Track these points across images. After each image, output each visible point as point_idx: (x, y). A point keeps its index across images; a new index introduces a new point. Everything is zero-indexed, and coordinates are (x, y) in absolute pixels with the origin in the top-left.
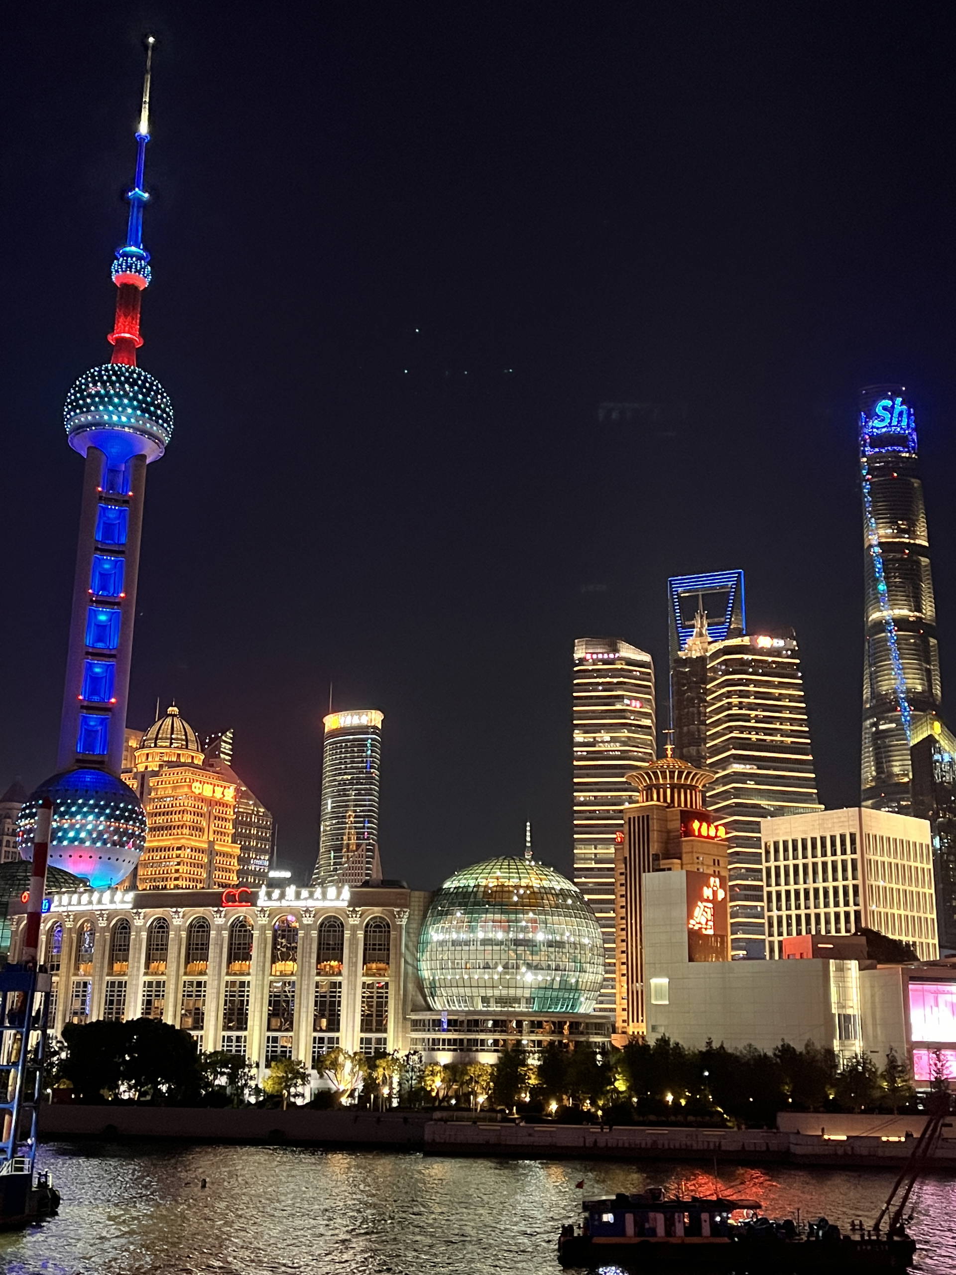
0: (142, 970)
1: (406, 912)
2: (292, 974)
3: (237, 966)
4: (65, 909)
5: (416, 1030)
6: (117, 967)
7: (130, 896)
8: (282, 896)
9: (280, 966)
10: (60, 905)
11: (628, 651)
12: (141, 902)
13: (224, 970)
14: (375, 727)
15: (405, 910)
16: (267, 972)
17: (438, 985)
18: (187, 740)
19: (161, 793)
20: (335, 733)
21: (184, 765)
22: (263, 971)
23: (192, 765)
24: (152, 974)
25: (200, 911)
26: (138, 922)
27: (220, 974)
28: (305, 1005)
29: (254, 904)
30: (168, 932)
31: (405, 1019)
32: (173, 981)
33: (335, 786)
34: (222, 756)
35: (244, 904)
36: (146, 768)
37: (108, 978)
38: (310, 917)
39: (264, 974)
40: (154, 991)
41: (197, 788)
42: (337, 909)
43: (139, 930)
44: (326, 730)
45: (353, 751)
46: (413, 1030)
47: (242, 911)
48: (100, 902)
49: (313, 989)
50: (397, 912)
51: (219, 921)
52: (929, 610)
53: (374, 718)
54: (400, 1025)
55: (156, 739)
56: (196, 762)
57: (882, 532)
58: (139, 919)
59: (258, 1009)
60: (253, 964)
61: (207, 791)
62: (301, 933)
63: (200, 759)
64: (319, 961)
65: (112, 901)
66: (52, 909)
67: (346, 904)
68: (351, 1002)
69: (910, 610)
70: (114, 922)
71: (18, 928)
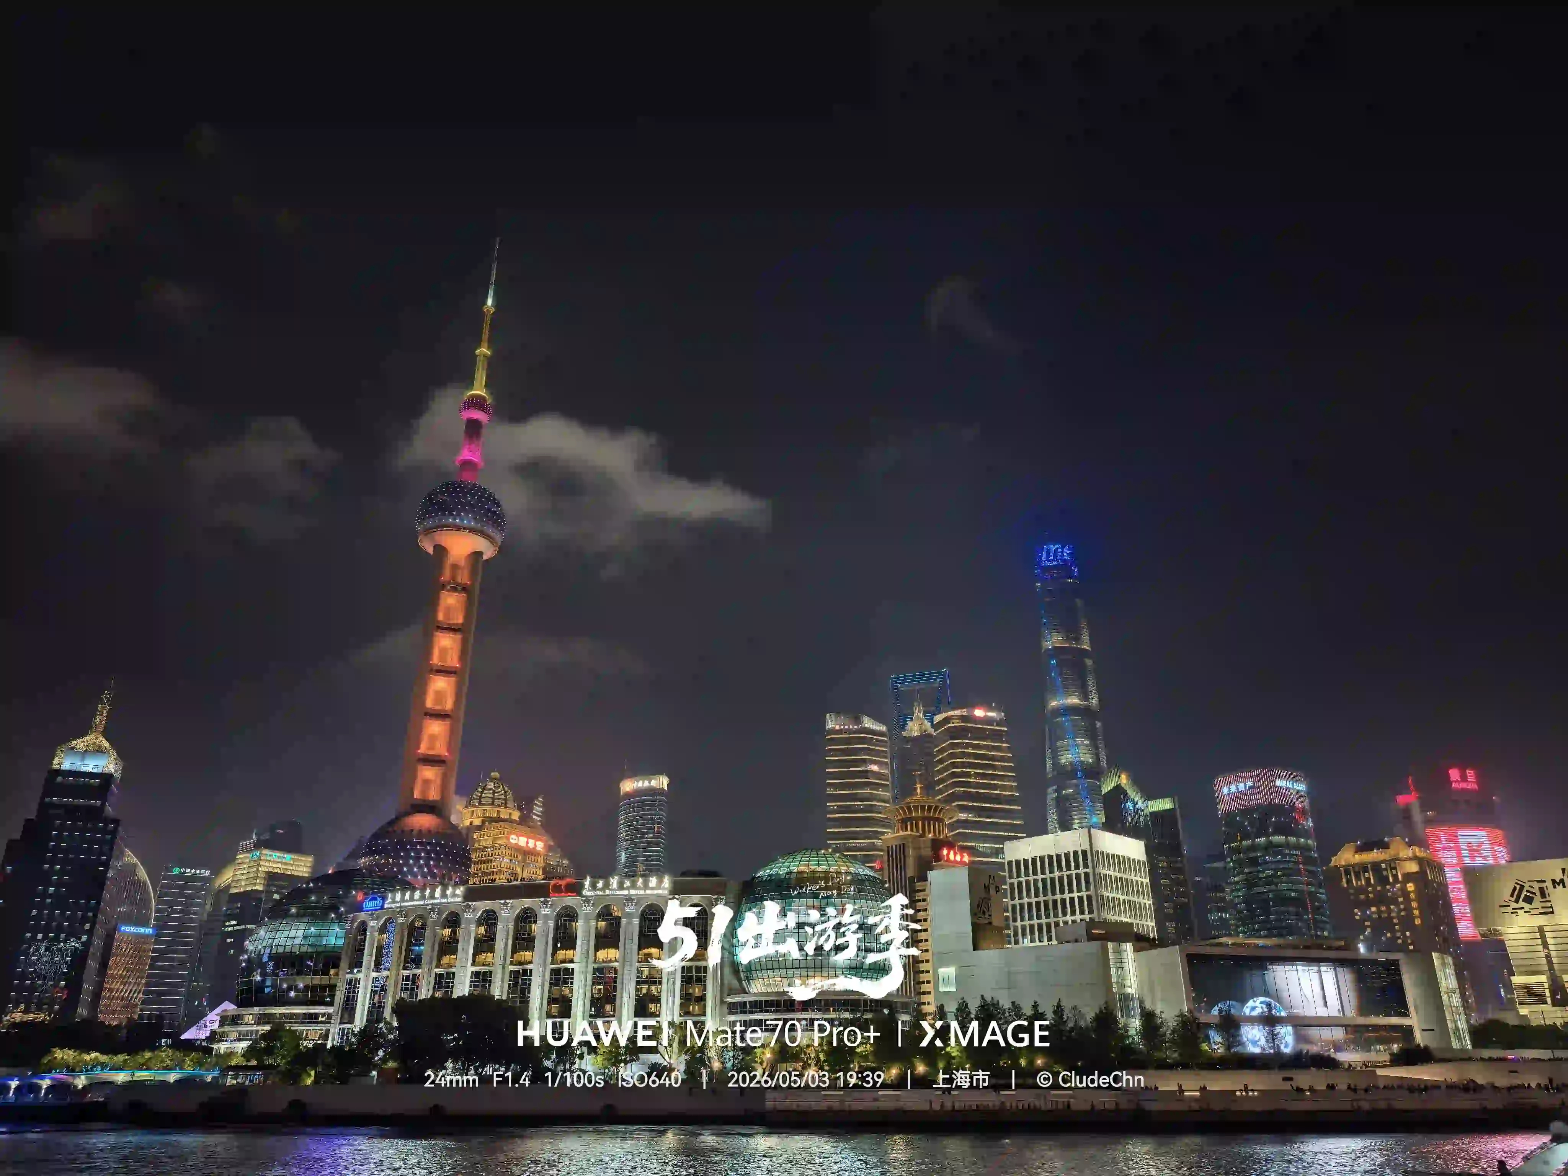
0: (470, 961)
1: (723, 899)
2: (616, 961)
3: (561, 954)
4: (398, 905)
5: (733, 1013)
6: (446, 960)
7: (460, 891)
8: (607, 886)
9: (602, 954)
10: (394, 901)
11: (869, 723)
12: (471, 895)
13: (549, 959)
14: (663, 789)
15: (722, 897)
16: (591, 958)
17: (753, 968)
18: (506, 800)
19: (483, 844)
20: (628, 795)
21: (502, 820)
22: (587, 958)
23: (510, 821)
24: (479, 965)
25: (527, 902)
26: (468, 915)
27: (545, 961)
28: (627, 990)
29: (579, 894)
30: (496, 924)
31: (722, 1002)
32: (500, 971)
33: (628, 840)
34: (534, 817)
35: (569, 894)
36: (471, 823)
37: (436, 970)
38: (632, 905)
39: (587, 962)
40: (482, 978)
41: (513, 839)
42: (658, 896)
43: (469, 921)
44: (622, 793)
45: (643, 810)
46: (730, 1014)
47: (569, 901)
48: (432, 897)
49: (634, 972)
50: (714, 899)
51: (546, 911)
52: (1094, 700)
53: (662, 782)
54: (718, 1008)
55: (480, 798)
56: (513, 817)
57: (1055, 638)
58: (469, 912)
59: (581, 995)
60: (578, 954)
61: (522, 841)
62: (623, 921)
63: (516, 815)
64: (640, 949)
65: (444, 895)
66: (386, 906)
67: (666, 892)
68: (671, 987)
69: (1080, 700)
70: (444, 916)
71: (351, 927)
